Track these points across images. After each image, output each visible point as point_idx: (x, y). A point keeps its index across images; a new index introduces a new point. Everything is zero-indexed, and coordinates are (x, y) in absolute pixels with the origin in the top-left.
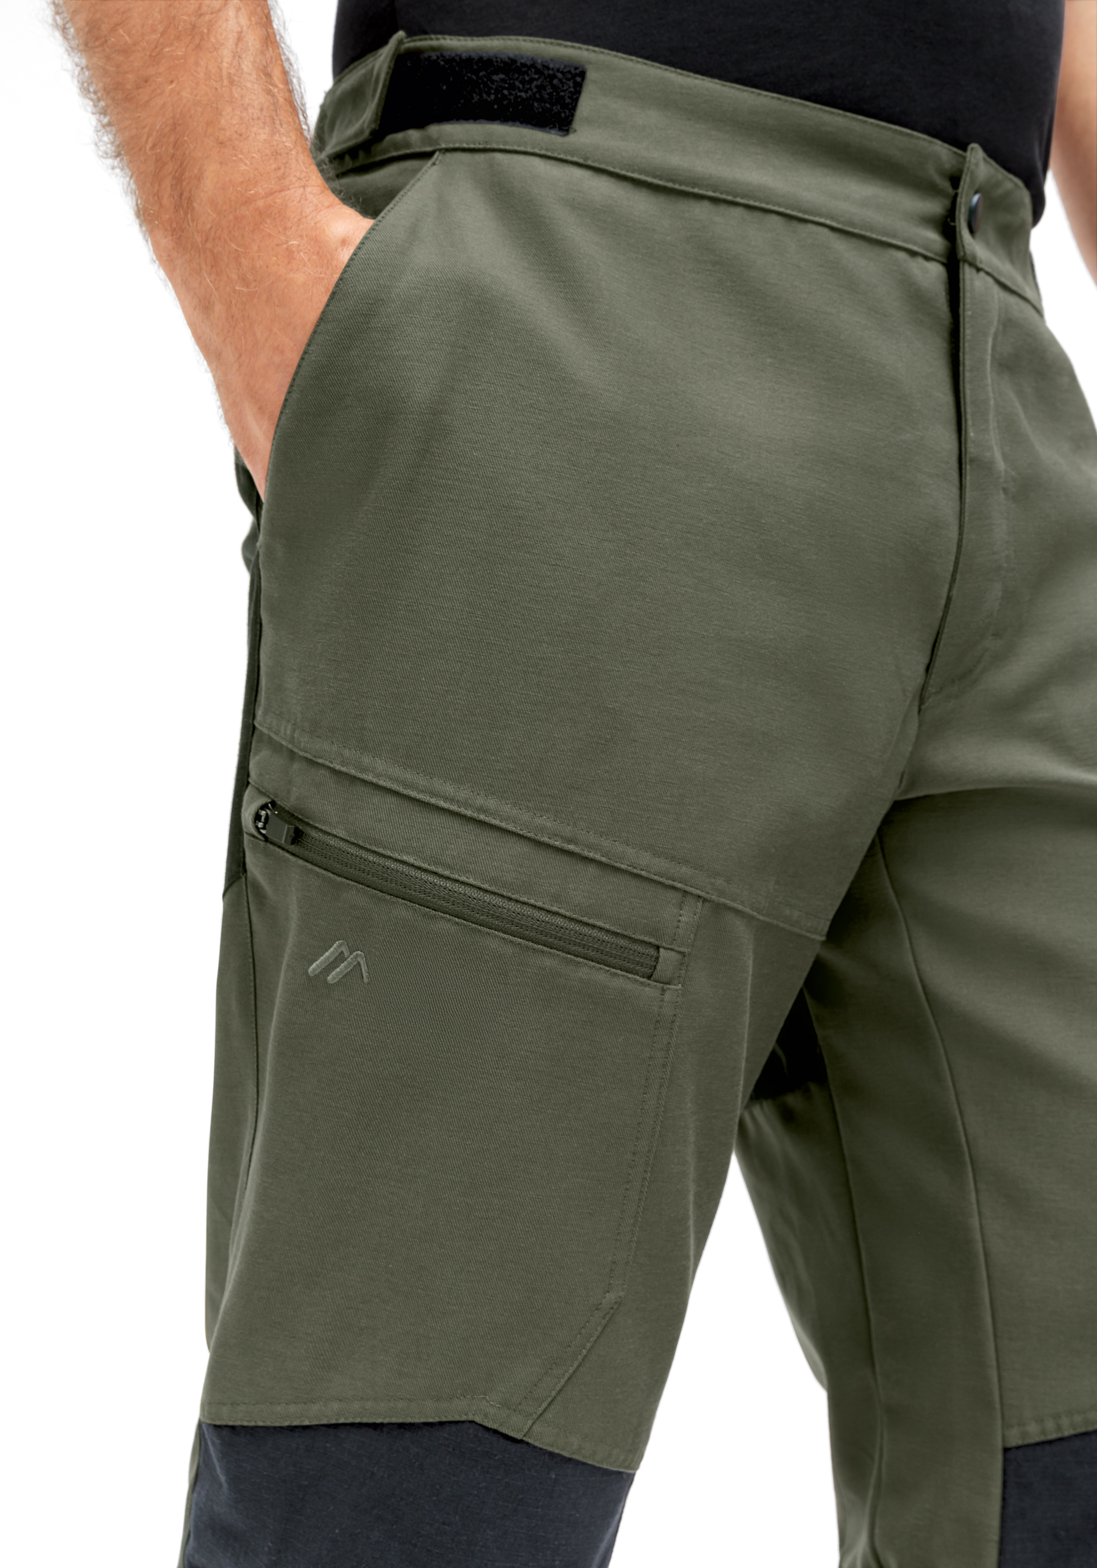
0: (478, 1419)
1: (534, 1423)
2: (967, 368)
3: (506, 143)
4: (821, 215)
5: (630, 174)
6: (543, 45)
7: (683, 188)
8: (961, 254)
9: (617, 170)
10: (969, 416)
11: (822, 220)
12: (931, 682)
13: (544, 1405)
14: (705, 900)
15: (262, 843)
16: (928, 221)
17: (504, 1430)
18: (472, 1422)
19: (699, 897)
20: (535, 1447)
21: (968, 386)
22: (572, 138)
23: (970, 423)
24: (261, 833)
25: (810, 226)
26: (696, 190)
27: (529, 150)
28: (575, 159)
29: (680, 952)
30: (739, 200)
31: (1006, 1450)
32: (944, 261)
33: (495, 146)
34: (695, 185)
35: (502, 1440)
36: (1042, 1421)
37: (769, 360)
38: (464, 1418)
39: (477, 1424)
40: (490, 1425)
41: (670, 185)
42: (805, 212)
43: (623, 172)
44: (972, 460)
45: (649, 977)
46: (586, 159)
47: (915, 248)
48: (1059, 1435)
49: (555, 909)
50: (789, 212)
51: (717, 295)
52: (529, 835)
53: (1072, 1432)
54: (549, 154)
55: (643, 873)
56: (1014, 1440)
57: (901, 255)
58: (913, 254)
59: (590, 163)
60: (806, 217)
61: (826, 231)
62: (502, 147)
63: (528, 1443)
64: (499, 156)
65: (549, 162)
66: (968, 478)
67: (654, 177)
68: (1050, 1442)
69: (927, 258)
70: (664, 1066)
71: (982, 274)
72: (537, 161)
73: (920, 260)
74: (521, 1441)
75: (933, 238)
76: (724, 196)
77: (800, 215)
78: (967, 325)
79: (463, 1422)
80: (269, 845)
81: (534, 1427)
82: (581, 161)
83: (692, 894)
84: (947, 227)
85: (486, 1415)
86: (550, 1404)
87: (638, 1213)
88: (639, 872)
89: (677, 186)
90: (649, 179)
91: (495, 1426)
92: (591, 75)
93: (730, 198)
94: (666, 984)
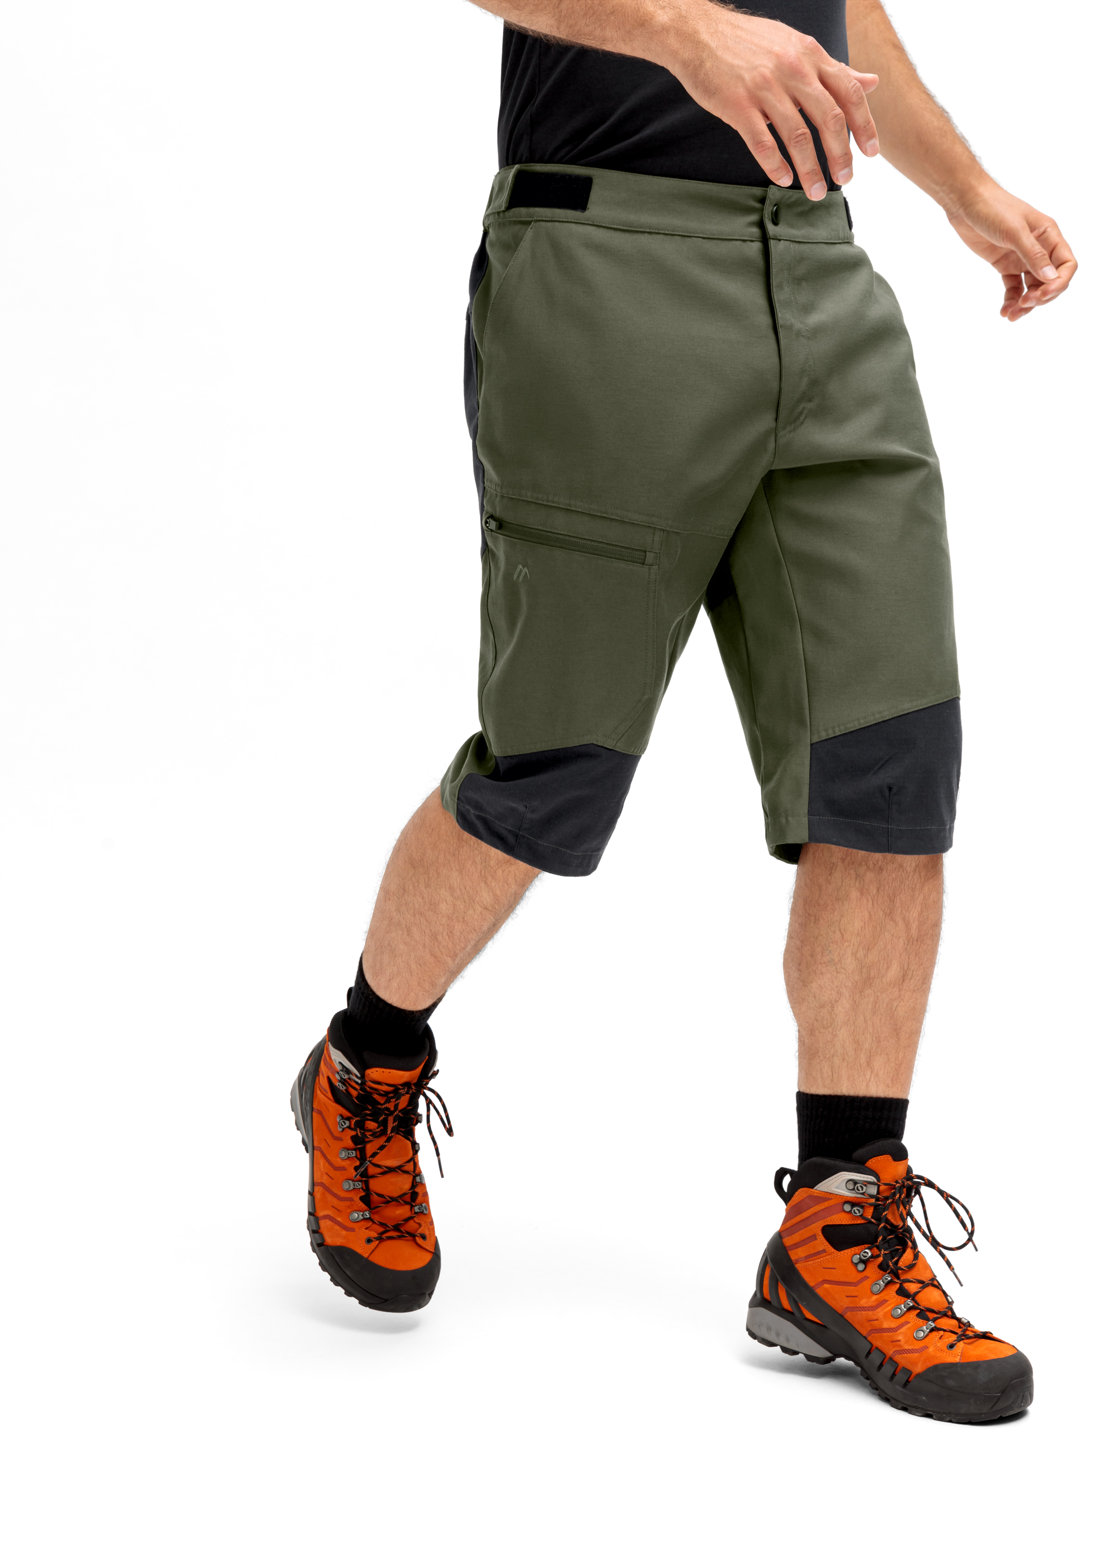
0: (595, 743)
1: (617, 743)
2: (774, 287)
3: (560, 218)
4: (698, 233)
5: (612, 226)
6: (574, 169)
7: (636, 229)
8: (768, 236)
9: (607, 225)
10: (777, 307)
11: (699, 235)
12: (779, 426)
13: (620, 736)
14: (664, 530)
15: (490, 533)
16: (751, 224)
17: (605, 746)
18: (592, 744)
19: (661, 529)
20: (618, 752)
21: (775, 295)
22: (587, 213)
23: (778, 310)
24: (489, 529)
25: (693, 238)
26: (642, 230)
27: (570, 220)
28: (589, 222)
29: (655, 552)
30: (661, 232)
31: (812, 745)
32: (762, 240)
33: (556, 219)
34: (641, 227)
35: (605, 750)
36: (827, 730)
37: (677, 301)
38: (589, 743)
39: (594, 744)
40: (599, 744)
41: (630, 229)
42: (690, 233)
43: (610, 226)
44: (781, 326)
45: (643, 564)
46: (593, 222)
47: (746, 238)
48: (834, 735)
49: (601, 540)
50: (683, 234)
51: (653, 275)
52: (587, 512)
53: (840, 733)
54: (578, 221)
55: (636, 522)
56: (815, 740)
57: (738, 243)
58: (744, 241)
59: (595, 223)
60: (691, 235)
61: (701, 239)
62: (558, 219)
63: (615, 751)
64: (557, 224)
65: (577, 225)
66: (781, 334)
67: (623, 226)
68: (831, 738)
69: (752, 241)
70: (654, 598)
71: (782, 242)
72: (573, 225)
73: (748, 243)
74: (612, 750)
75: (755, 231)
76: (654, 231)
77: (688, 234)
78: (773, 267)
79: (589, 744)
80: (493, 533)
81: (617, 744)
82: (591, 223)
83: (657, 528)
84: (761, 225)
85: (597, 741)
86: (622, 736)
87: (654, 663)
88: (633, 522)
89: (633, 229)
90: (621, 227)
91: (601, 745)
92: (595, 181)
93: (657, 231)
94: (650, 565)
